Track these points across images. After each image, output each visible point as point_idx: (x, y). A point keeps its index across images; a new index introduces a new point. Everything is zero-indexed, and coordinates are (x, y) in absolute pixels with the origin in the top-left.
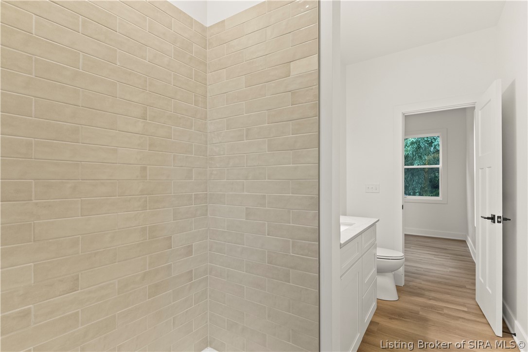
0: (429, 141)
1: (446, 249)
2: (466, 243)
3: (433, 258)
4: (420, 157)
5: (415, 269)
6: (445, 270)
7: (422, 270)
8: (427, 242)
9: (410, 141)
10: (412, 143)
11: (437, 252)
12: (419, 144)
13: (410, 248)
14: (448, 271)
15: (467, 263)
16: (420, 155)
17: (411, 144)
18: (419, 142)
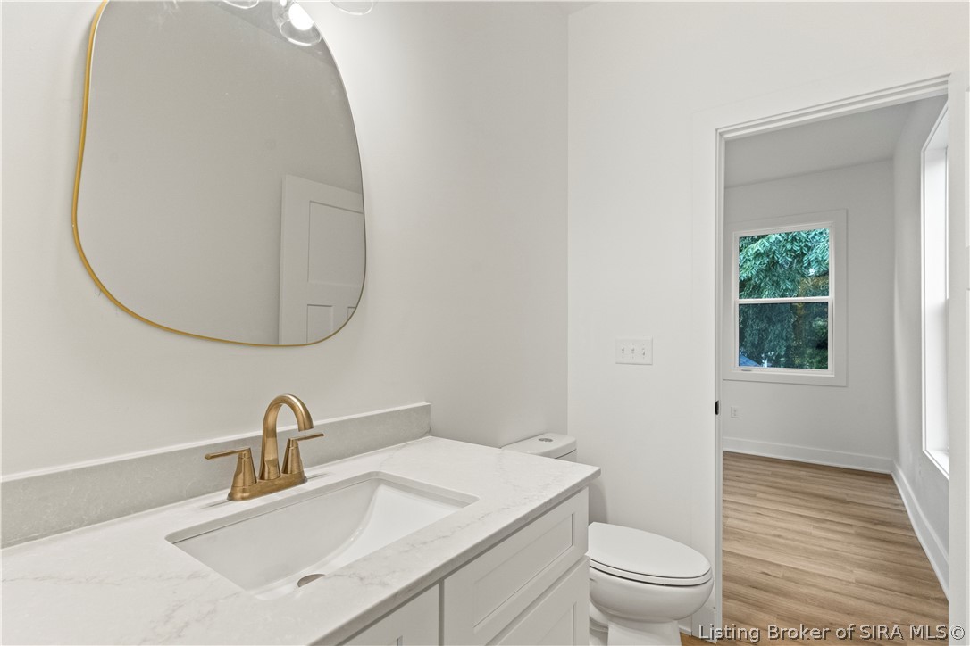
0: (795, 251)
1: (844, 502)
2: (894, 484)
3: (810, 529)
4: (776, 284)
5: (760, 568)
6: (842, 575)
7: (779, 573)
8: (799, 479)
9: (753, 249)
10: (758, 255)
11: (821, 511)
12: (773, 257)
13: (754, 496)
14: (852, 578)
15: (903, 549)
16: (775, 279)
17: (754, 258)
18: (774, 253)
